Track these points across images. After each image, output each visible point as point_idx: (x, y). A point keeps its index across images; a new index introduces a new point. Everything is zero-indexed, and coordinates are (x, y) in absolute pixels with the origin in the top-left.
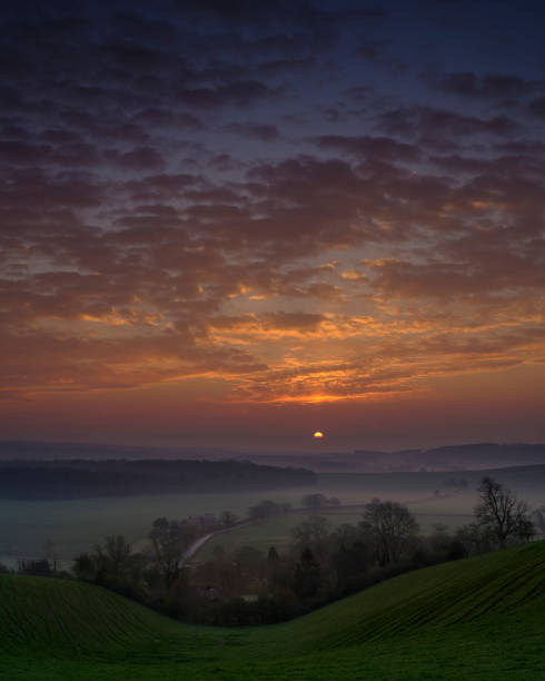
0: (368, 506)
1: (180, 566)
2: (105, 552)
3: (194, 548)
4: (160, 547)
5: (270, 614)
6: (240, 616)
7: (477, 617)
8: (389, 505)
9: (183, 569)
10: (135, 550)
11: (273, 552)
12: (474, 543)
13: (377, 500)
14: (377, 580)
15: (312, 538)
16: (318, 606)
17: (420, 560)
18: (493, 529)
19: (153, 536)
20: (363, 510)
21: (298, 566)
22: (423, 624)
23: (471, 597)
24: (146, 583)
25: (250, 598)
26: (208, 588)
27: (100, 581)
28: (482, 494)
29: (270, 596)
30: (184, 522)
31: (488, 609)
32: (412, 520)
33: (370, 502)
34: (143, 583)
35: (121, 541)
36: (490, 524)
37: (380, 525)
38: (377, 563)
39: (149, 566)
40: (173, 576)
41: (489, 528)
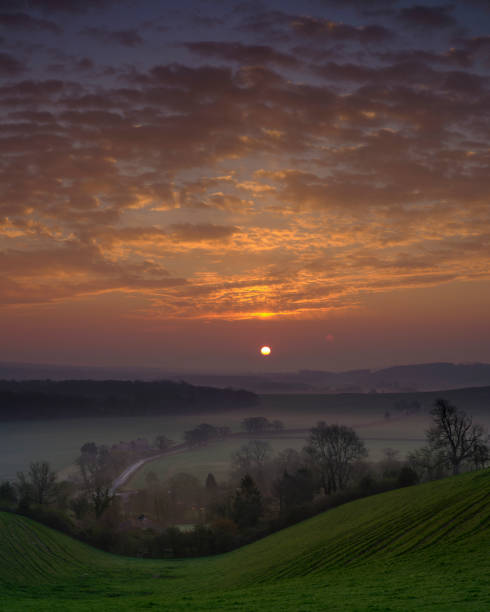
0: (314, 430)
1: (111, 494)
2: (29, 480)
3: (125, 475)
4: (89, 474)
5: (207, 544)
6: (176, 547)
7: (429, 546)
8: (335, 429)
9: (114, 496)
10: (62, 477)
11: (211, 478)
12: (426, 469)
13: (323, 423)
14: (322, 508)
15: (253, 464)
16: (260, 536)
17: (369, 487)
18: (446, 454)
19: (81, 462)
20: (307, 435)
21: (238, 493)
22: (371, 555)
23: (421, 526)
24: (73, 513)
25: (185, 528)
26: (141, 518)
27: (24, 510)
28: (436, 417)
29: (208, 526)
30: (114, 447)
31: (440, 538)
32: (360, 445)
33: (315, 426)
34: (70, 513)
35: (45, 468)
36: (444, 448)
37: (325, 449)
38: (323, 489)
39: (76, 495)
40: (103, 505)
41: (442, 453)
